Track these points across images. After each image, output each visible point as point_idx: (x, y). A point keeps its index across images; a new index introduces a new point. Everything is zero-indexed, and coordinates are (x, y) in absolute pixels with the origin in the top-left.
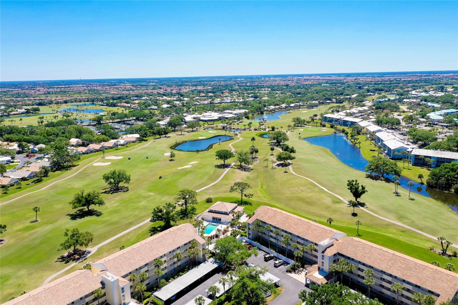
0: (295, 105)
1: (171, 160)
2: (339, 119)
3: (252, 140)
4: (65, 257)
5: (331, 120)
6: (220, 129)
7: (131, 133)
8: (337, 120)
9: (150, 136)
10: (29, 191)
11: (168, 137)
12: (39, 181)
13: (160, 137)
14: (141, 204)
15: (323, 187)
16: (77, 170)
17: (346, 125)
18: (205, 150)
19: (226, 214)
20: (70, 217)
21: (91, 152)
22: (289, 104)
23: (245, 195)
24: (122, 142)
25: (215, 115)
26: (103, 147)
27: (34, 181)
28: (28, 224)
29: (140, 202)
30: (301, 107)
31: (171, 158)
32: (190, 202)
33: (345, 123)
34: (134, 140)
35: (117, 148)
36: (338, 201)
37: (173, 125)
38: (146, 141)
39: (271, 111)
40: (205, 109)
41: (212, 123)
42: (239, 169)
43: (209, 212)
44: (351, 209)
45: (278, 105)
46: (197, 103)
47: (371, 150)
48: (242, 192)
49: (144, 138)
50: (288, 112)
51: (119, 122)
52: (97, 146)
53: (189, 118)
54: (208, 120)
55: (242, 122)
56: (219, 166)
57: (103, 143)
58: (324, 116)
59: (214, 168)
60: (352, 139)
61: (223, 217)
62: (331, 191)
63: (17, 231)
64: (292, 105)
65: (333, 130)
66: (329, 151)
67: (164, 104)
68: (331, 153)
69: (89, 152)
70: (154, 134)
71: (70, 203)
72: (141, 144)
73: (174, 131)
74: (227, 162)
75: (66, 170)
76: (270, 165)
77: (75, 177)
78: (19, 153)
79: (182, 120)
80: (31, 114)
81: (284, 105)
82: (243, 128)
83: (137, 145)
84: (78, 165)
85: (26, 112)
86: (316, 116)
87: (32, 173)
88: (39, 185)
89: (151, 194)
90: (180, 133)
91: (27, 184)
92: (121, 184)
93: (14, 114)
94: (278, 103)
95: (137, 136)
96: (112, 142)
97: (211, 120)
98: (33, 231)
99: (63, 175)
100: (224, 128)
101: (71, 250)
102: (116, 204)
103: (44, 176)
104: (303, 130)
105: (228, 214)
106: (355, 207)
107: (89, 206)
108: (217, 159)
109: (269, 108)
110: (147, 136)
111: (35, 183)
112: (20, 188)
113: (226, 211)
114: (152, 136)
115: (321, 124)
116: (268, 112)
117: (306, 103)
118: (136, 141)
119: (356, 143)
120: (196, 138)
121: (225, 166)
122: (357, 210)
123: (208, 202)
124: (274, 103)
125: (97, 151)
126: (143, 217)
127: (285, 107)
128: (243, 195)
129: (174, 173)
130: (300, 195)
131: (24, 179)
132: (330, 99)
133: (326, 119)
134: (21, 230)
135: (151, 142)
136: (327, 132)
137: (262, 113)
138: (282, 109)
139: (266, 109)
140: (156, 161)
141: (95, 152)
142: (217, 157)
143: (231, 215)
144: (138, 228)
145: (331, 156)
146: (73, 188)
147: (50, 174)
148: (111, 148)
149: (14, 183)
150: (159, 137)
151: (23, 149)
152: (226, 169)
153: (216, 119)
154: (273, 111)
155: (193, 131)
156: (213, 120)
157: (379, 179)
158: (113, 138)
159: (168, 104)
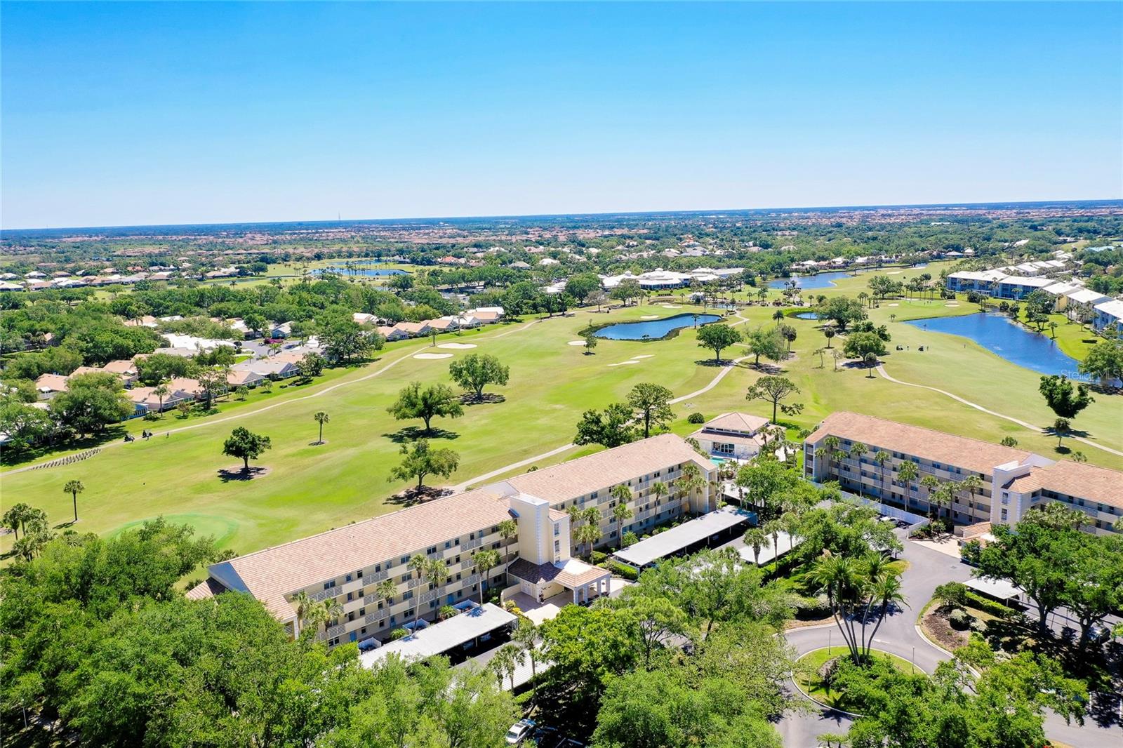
0: (868, 259)
1: (587, 354)
2: (991, 282)
3: (775, 318)
4: (402, 498)
5: (967, 286)
6: (689, 303)
7: (483, 305)
8: (985, 285)
9: (527, 313)
10: (296, 396)
11: (570, 316)
12: (306, 382)
13: (551, 316)
14: (539, 422)
15: (972, 402)
16: (379, 368)
17: (1011, 296)
18: (662, 339)
19: (745, 435)
20: (391, 439)
21: (403, 337)
22: (853, 257)
23: (784, 409)
24: (467, 321)
25: (675, 277)
26: (426, 328)
27: (295, 382)
28: (304, 446)
29: (538, 419)
30: (883, 265)
31: (586, 350)
32: (656, 415)
33: (1006, 289)
34: (494, 318)
35: (457, 333)
36: (1015, 426)
37: (579, 294)
38: (520, 321)
39: (808, 272)
40: (647, 266)
41: (668, 292)
42: (753, 368)
43: (703, 432)
44: (1054, 441)
45: (823, 259)
46: (624, 258)
47: (1085, 341)
48: (775, 400)
49: (514, 317)
50: (853, 273)
51: (448, 291)
52: (415, 327)
53: (611, 281)
54: (658, 286)
55: (740, 291)
56: (706, 362)
57: (426, 322)
58: (951, 276)
59: (695, 366)
60: (1030, 321)
61: (739, 444)
62: (995, 411)
63: (286, 456)
64: (860, 260)
65: (975, 308)
66: (972, 341)
67: (545, 258)
68: (980, 347)
69: (398, 337)
70: (535, 308)
71: (390, 411)
72: (509, 326)
73: (581, 305)
74: (725, 354)
75: (357, 366)
76: (829, 366)
77: (378, 377)
78: (248, 337)
79: (596, 285)
80: (248, 277)
81: (839, 260)
82: (747, 300)
83: (500, 329)
84: (379, 359)
85: (239, 273)
86: (927, 277)
87: (289, 366)
88: (306, 388)
89: (557, 406)
90: (596, 308)
91: (281, 387)
92: (487, 389)
93: (214, 277)
94: (825, 254)
95: (500, 310)
96: (444, 322)
97: (665, 285)
98: (319, 457)
99: (347, 375)
100: (698, 301)
101: (412, 484)
102: (483, 422)
103: (313, 375)
104: (897, 305)
105: (751, 437)
106: (1063, 437)
107: (430, 417)
108: (700, 345)
109: (803, 265)
110: (522, 310)
111: (298, 385)
112: (269, 392)
113: (746, 429)
114: (531, 313)
115: (943, 295)
116: (800, 274)
117: (897, 257)
118: (496, 320)
119: (1043, 330)
120: (635, 318)
121: (718, 363)
122: (1066, 442)
123: (693, 422)
124: (814, 254)
125: (415, 337)
126: (551, 443)
127: (844, 262)
128: (779, 408)
129: (600, 373)
130: (916, 415)
131: (273, 378)
132: (957, 249)
133: (955, 283)
134: (293, 455)
135: (530, 323)
136: (960, 309)
137: (786, 275)
138: (835, 268)
139: (794, 267)
140: (552, 354)
141: (411, 338)
142: (702, 342)
143: (758, 438)
144: (543, 460)
145: (980, 351)
146: (383, 394)
147: (324, 371)
148: (445, 332)
149: (255, 382)
150: (548, 315)
151: (255, 330)
152: (722, 367)
153: (677, 285)
154: (813, 272)
155: (624, 306)
156: (669, 285)
157: (1116, 393)
158: (446, 314)
159: (555, 258)
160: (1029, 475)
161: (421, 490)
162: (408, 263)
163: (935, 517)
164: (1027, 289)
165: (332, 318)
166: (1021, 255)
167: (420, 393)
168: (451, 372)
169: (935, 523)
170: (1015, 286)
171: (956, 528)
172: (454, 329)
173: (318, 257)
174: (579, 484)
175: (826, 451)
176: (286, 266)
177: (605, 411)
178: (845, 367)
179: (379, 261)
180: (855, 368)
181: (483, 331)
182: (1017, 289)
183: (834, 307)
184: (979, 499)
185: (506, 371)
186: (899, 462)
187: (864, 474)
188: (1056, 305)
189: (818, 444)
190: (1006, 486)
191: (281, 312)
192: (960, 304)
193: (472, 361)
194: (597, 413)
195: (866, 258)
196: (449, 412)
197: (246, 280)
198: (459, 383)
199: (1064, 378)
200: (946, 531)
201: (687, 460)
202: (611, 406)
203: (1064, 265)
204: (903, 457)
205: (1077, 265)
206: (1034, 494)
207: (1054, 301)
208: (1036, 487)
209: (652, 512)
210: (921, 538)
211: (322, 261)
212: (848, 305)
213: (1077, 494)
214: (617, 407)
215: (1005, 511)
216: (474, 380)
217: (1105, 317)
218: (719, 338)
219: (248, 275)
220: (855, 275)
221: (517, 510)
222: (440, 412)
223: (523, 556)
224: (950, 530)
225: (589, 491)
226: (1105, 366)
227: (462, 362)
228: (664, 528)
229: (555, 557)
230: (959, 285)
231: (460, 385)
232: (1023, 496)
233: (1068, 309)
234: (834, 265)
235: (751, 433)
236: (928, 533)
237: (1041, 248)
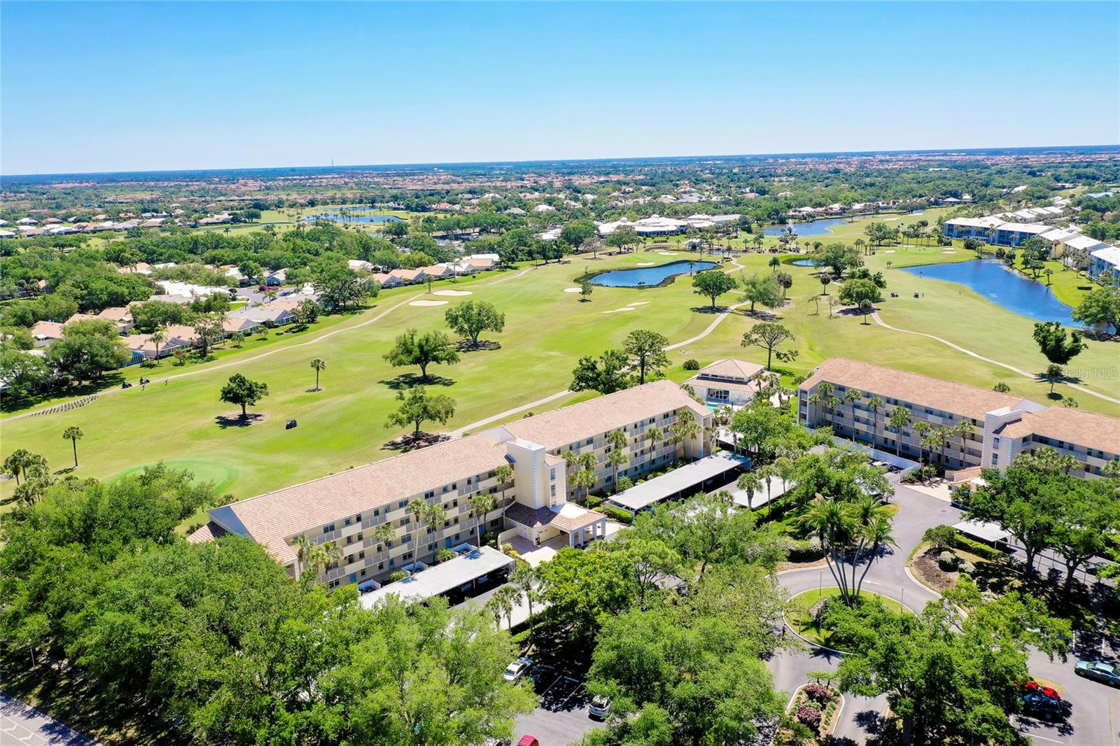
0: (865, 205)
1: (583, 301)
2: (988, 229)
3: (771, 265)
4: (399, 444)
5: (964, 232)
6: (685, 250)
7: (478, 252)
8: (982, 232)
9: (523, 260)
10: (292, 344)
11: (566, 262)
12: (302, 329)
13: (547, 263)
14: (536, 368)
15: (965, 349)
16: (375, 315)
17: (1008, 243)
18: (658, 286)
19: (740, 382)
20: (388, 386)
21: (398, 284)
22: (849, 203)
23: (778, 355)
24: (462, 268)
25: (671, 224)
26: (422, 275)
27: (291, 329)
28: (301, 393)
29: (534, 365)
30: (880, 211)
31: (582, 297)
32: (651, 361)
33: (1004, 236)
34: (489, 264)
35: (452, 280)
36: (1006, 372)
37: (575, 241)
38: (516, 268)
39: (805, 219)
40: (643, 212)
41: (664, 238)
42: (749, 315)
43: (698, 378)
44: (1047, 387)
45: (820, 205)
46: (620, 204)
47: (1080, 288)
48: (770, 346)
49: (510, 264)
50: (850, 220)
51: (443, 238)
52: (410, 274)
53: (606, 228)
54: (654, 233)
55: (736, 237)
56: (702, 309)
57: (421, 268)
58: (948, 222)
59: (691, 311)
60: (1026, 268)
61: (734, 391)
62: (988, 358)
63: (284, 403)
64: (857, 206)
65: (972, 254)
66: (968, 288)
67: (540, 204)
68: (975, 294)
69: (393, 284)
70: (531, 255)
71: (386, 358)
72: (504, 273)
73: (577, 252)
74: (720, 301)
75: (352, 314)
76: (824, 313)
77: (374, 324)
78: (243, 284)
79: (592, 232)
80: (242, 224)
81: (836, 207)
82: (743, 247)
83: (496, 276)
84: (374, 306)
85: (232, 219)
86: (924, 224)
87: (285, 313)
88: (301, 335)
89: (553, 353)
90: (591, 255)
91: (277, 334)
92: (483, 336)
93: (207, 224)
94: (822, 200)
95: (496, 257)
96: (439, 269)
97: (661, 232)
98: (317, 403)
99: (343, 322)
100: (694, 248)
101: (409, 430)
102: (479, 369)
103: (309, 322)
104: (893, 251)
105: (746, 383)
106: (1055, 384)
107: (426, 364)
108: (696, 292)
109: (800, 212)
110: (517, 257)
111: (294, 332)
112: (265, 339)
113: (741, 376)
114: (527, 260)
115: (940, 241)
116: (797, 221)
117: (894, 203)
118: (492, 267)
119: (1038, 277)
120: (631, 265)
121: (714, 310)
122: (1058, 388)
123: (689, 368)
124: (811, 200)
125: (411, 284)
126: (547, 390)
127: (841, 209)
128: (774, 355)
129: (596, 321)
130: (908, 361)
131: (268, 325)
132: (955, 195)
133: (952, 230)
134: (291, 402)
135: (525, 270)
136: (956, 256)
137: (783, 221)
138: (831, 214)
139: (791, 213)
140: (547, 301)
141: (406, 285)
142: (698, 289)
143: (753, 384)
144: (539, 406)
145: (976, 298)
146: (379, 341)
147: (320, 318)
148: (440, 279)
149: (251, 329)
150: (544, 262)
151: (250, 278)
152: (717, 314)
153: (673, 231)
154: (810, 218)
155: (620, 253)
156: (665, 232)
157: (1109, 339)
158: (442, 261)
159: (550, 204)
160: (1020, 420)
161: (418, 436)
162: (402, 209)
163: (926, 462)
164: (1023, 235)
165: (327, 265)
166: (1019, 202)
167: (416, 340)
168: (447, 319)
169: (927, 468)
170: (1012, 232)
171: (947, 473)
172: (450, 276)
173: (312, 203)
174: (575, 429)
175: (820, 398)
176: (279, 212)
177: (601, 358)
178: (841, 315)
179: (373, 207)
180: (850, 315)
181: (479, 278)
182: (1014, 235)
183: (830, 254)
184: (971, 444)
185: (502, 318)
186: (891, 408)
187: (857, 419)
188: (1053, 251)
189: (812, 391)
190: (998, 432)
191: (275, 259)
192: (956, 251)
193: (468, 307)
194: (593, 360)
195: (863, 204)
196: (445, 359)
197: (240, 227)
198: (455, 329)
199: (1058, 325)
200: (937, 476)
201: (681, 406)
202: (607, 353)
203: (1061, 211)
204: (896, 402)
205: (1074, 212)
206: (1025, 439)
207: (1051, 248)
208: (1027, 433)
209: (647, 458)
210: (912, 482)
211: (315, 208)
212: (844, 252)
213: (1068, 439)
214: (612, 354)
215: (995, 456)
216: (470, 327)
217: (1101, 264)
218: (715, 285)
219: (241, 222)
220: (852, 222)
221: (514, 456)
222: (436, 359)
223: (519, 500)
224: (941, 474)
225: (584, 436)
226: (1099, 312)
227: (457, 309)
228: (659, 473)
229: (551, 501)
230: (955, 232)
231: (456, 332)
232: (1014, 442)
233: (1065, 255)
234: (830, 211)
235: (746, 380)
236: (919, 478)
237: (1039, 194)
